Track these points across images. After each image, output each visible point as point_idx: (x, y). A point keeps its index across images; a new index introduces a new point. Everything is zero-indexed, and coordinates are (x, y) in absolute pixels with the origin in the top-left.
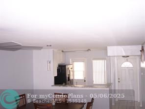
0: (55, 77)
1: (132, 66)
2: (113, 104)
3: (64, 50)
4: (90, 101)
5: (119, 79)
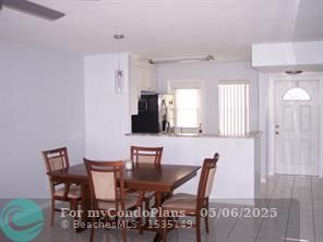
0: (133, 117)
1: (308, 98)
2: (263, 180)
3: (154, 60)
4: (212, 157)
5: (277, 127)
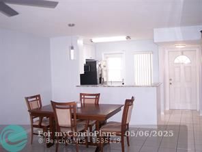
0: (81, 75)
1: (189, 62)
2: (162, 113)
4: (131, 99)
5: (170, 80)
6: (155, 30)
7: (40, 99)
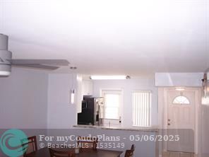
0: (78, 114)
2: (160, 156)
5: (169, 120)
6: (156, 74)
7: (35, 141)
